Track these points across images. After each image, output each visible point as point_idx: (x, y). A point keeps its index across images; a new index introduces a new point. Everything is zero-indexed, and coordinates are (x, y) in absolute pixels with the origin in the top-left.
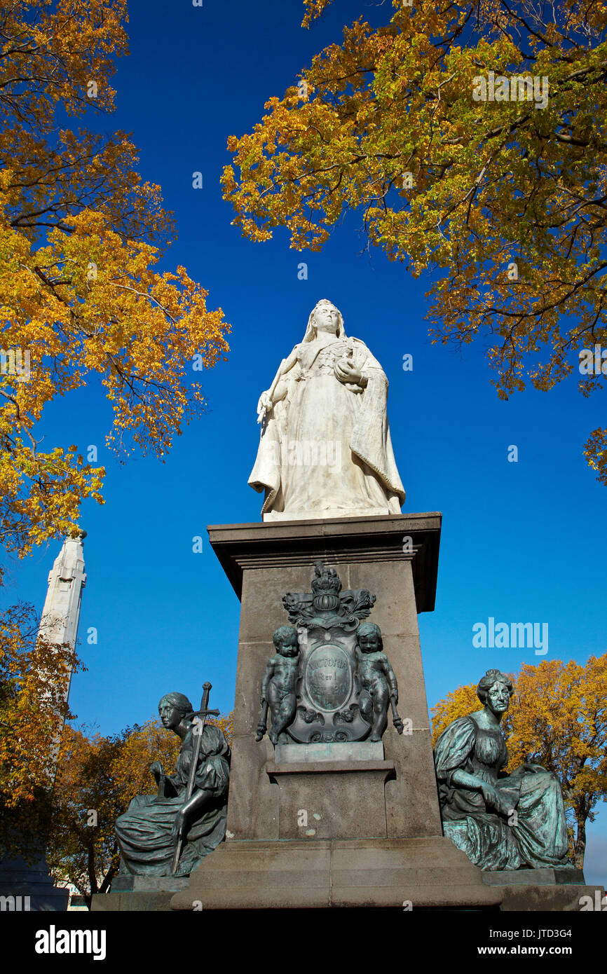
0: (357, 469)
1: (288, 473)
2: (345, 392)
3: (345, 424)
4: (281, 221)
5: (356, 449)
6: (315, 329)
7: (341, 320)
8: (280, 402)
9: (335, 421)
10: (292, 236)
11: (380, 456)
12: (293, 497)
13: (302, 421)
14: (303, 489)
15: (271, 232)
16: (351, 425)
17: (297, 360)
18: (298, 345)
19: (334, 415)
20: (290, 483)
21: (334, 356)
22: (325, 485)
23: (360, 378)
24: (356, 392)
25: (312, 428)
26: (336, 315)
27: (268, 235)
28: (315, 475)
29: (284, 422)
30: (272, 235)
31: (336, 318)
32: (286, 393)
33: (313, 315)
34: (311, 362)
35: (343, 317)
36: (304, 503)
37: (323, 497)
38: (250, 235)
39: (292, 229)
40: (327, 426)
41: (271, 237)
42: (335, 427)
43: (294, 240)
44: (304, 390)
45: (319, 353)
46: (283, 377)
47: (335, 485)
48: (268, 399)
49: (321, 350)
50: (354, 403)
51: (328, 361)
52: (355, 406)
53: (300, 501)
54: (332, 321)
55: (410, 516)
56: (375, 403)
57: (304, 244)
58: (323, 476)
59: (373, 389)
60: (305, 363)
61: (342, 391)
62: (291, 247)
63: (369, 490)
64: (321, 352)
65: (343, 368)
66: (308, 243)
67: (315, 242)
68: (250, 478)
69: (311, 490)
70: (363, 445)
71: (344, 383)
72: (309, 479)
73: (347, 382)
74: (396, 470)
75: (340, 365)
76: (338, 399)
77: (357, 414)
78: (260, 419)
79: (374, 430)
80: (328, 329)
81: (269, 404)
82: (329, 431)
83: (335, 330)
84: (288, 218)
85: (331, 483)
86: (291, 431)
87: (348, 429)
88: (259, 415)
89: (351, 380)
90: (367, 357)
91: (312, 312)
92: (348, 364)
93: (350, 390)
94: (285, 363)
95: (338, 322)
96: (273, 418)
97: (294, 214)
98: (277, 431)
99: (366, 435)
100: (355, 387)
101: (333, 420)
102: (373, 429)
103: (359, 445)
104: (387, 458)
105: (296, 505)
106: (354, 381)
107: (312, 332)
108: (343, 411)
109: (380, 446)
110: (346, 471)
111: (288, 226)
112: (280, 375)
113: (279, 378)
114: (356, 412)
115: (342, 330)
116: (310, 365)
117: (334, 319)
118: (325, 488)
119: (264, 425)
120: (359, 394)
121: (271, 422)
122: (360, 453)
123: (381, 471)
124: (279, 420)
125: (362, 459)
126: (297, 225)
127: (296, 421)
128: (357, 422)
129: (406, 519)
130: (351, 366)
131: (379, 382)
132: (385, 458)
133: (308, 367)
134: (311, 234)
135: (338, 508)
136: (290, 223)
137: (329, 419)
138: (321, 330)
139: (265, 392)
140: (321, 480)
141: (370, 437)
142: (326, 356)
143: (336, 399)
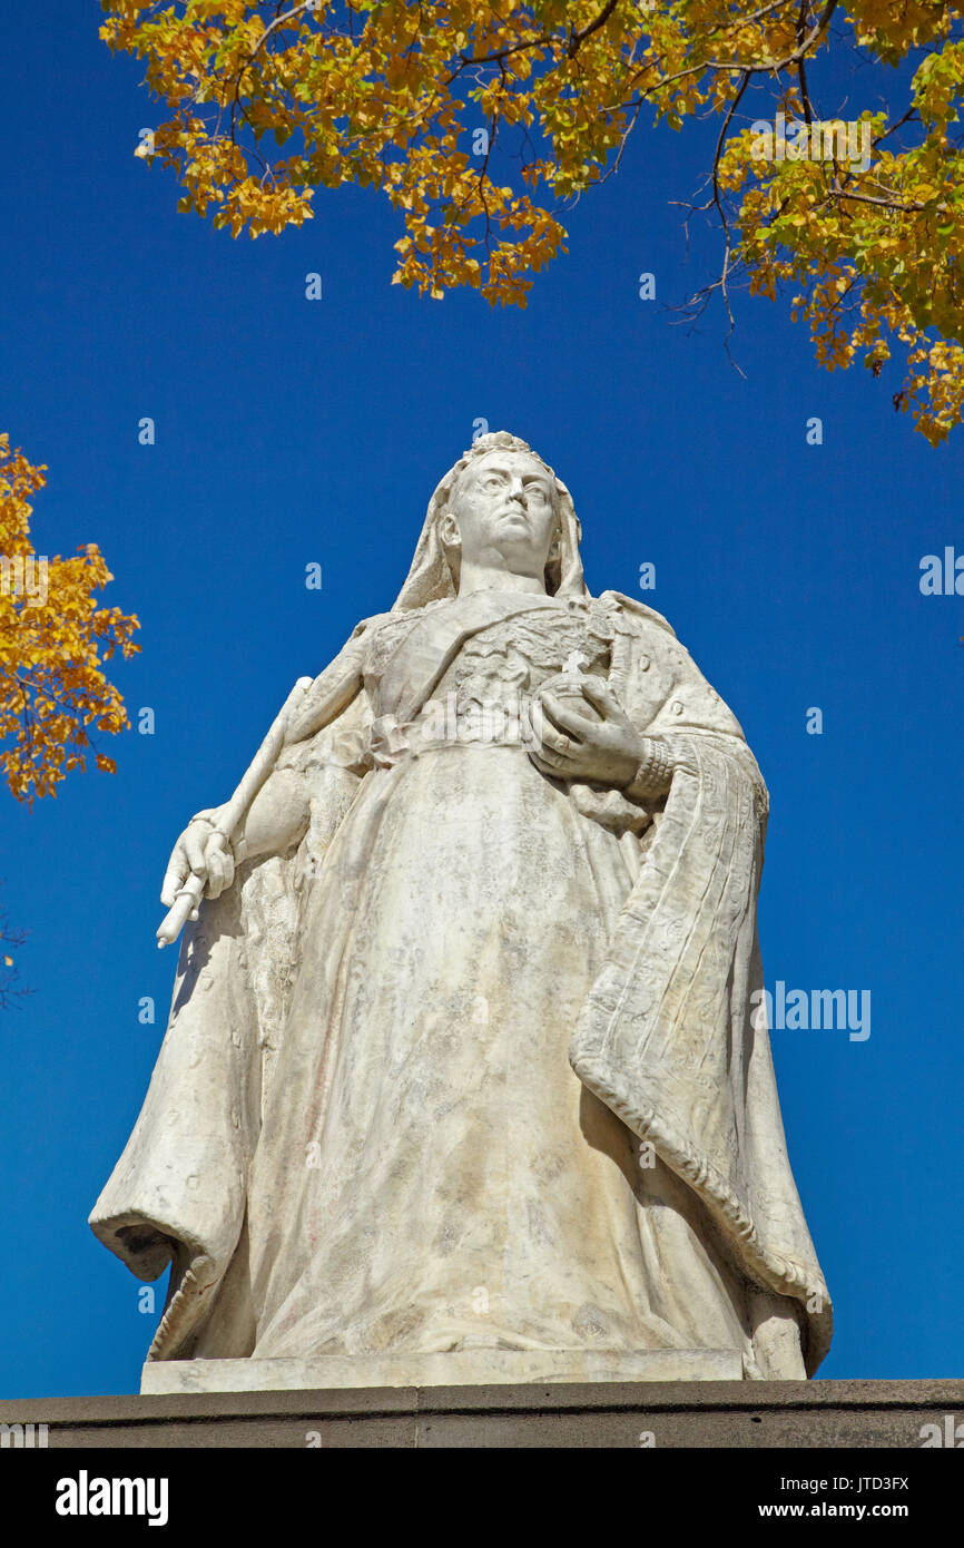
0: (605, 1168)
1: (281, 1183)
2: (566, 820)
3: (557, 965)
4: (359, 167)
5: (600, 1071)
6: (451, 557)
7: (572, 522)
8: (274, 862)
9: (513, 947)
10: (402, 232)
11: (715, 1115)
12: (298, 1291)
13: (361, 943)
14: (347, 1257)
15: (309, 193)
16: (583, 966)
17: (360, 682)
18: (374, 623)
19: (509, 920)
20: (288, 1230)
21: (521, 666)
22: (447, 1238)
23: (635, 762)
24: (616, 826)
25: (403, 976)
26: (547, 499)
27: (293, 206)
28: (406, 1192)
29: (285, 953)
30: (311, 204)
31: (547, 510)
32: (304, 824)
33: (446, 494)
34: (420, 687)
35: (577, 510)
36: (345, 1323)
37: (437, 1294)
38: (214, 206)
39: (408, 203)
40: (474, 965)
41: (307, 214)
42: (508, 974)
43: (415, 251)
44: (383, 805)
45: (458, 648)
46: (293, 754)
47: (497, 1238)
48: (216, 841)
49: (469, 636)
50: (605, 871)
51: (497, 685)
52: (610, 888)
53: (326, 1315)
54: (525, 521)
55: (840, 1391)
56: (701, 879)
57: (454, 267)
58: (443, 1193)
59: (696, 814)
60: (393, 691)
61: (553, 816)
62: (397, 279)
63: (657, 1274)
64: (470, 646)
65: (559, 710)
66: (473, 264)
67: (504, 262)
68: (102, 1199)
69: (380, 1260)
70: (636, 1060)
71: (561, 782)
72: (375, 1208)
73: (579, 780)
74: (793, 1195)
75: (550, 698)
76: (533, 851)
77: (617, 921)
78: (170, 926)
79: (692, 996)
80: (507, 555)
81: (220, 865)
82: (481, 987)
83: (541, 561)
84: (391, 154)
85: (475, 1230)
86: (309, 988)
87: (573, 984)
88: (166, 909)
89: (593, 771)
90: (676, 681)
91: (445, 482)
92: (586, 695)
93: (590, 815)
94: (305, 696)
95: (555, 528)
96: (237, 931)
97: (417, 140)
98: (248, 989)
99: (653, 1017)
100: (613, 801)
101: (506, 940)
102: (687, 988)
103: (618, 1060)
104: (748, 1134)
105: (308, 1333)
106: (607, 774)
107: (437, 565)
108: (552, 904)
109: (712, 1069)
110: (551, 1175)
111: (388, 188)
112: (281, 744)
113: (275, 757)
114: (611, 915)
115: (572, 568)
116: (412, 704)
117: (538, 512)
118: (445, 1253)
119: (188, 954)
120: (628, 837)
121: (222, 950)
122: (621, 1090)
123: (717, 1184)
124: (259, 942)
125: (629, 1121)
126: (428, 188)
127: (337, 944)
128: (612, 956)
129: (822, 1406)
130: (599, 707)
131: (722, 785)
132: (739, 1133)
133: (406, 709)
134: (487, 231)
135: (505, 1346)
136: (397, 177)
137: (484, 935)
138: (476, 562)
139: (205, 813)
140: (434, 1212)
141: (671, 1027)
142: (491, 663)
143: (524, 852)
